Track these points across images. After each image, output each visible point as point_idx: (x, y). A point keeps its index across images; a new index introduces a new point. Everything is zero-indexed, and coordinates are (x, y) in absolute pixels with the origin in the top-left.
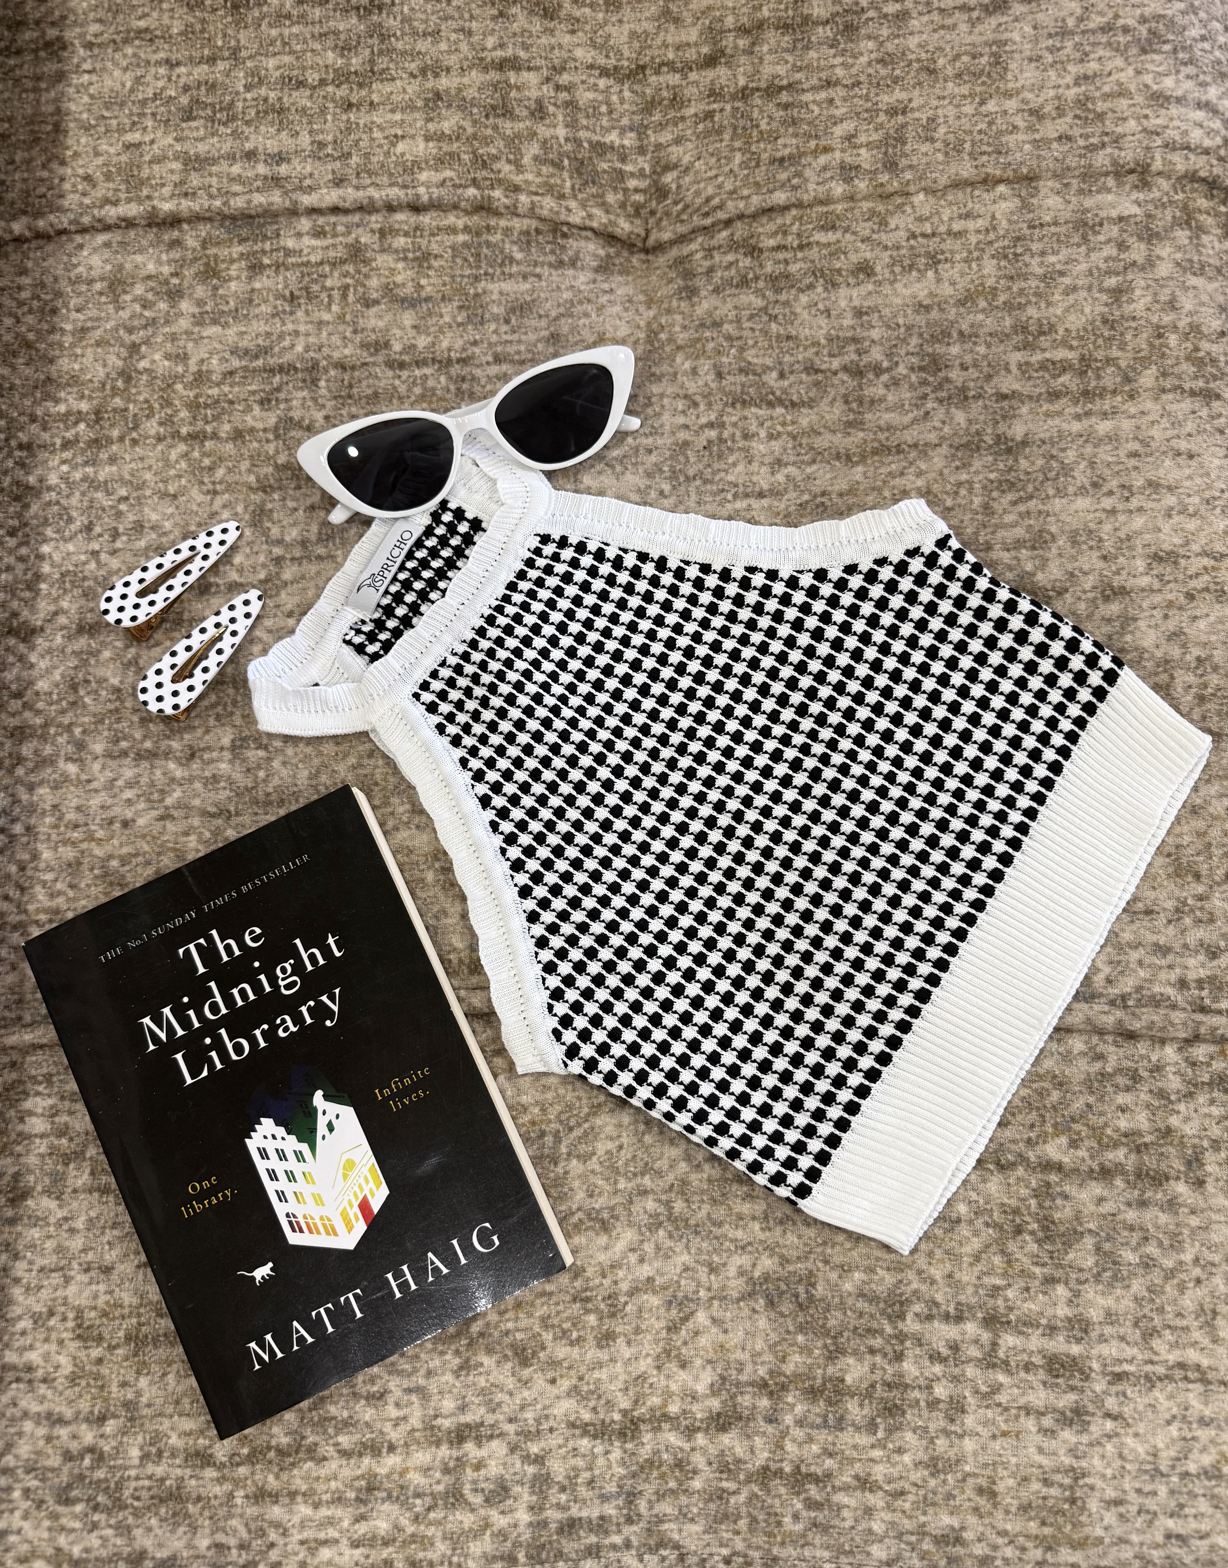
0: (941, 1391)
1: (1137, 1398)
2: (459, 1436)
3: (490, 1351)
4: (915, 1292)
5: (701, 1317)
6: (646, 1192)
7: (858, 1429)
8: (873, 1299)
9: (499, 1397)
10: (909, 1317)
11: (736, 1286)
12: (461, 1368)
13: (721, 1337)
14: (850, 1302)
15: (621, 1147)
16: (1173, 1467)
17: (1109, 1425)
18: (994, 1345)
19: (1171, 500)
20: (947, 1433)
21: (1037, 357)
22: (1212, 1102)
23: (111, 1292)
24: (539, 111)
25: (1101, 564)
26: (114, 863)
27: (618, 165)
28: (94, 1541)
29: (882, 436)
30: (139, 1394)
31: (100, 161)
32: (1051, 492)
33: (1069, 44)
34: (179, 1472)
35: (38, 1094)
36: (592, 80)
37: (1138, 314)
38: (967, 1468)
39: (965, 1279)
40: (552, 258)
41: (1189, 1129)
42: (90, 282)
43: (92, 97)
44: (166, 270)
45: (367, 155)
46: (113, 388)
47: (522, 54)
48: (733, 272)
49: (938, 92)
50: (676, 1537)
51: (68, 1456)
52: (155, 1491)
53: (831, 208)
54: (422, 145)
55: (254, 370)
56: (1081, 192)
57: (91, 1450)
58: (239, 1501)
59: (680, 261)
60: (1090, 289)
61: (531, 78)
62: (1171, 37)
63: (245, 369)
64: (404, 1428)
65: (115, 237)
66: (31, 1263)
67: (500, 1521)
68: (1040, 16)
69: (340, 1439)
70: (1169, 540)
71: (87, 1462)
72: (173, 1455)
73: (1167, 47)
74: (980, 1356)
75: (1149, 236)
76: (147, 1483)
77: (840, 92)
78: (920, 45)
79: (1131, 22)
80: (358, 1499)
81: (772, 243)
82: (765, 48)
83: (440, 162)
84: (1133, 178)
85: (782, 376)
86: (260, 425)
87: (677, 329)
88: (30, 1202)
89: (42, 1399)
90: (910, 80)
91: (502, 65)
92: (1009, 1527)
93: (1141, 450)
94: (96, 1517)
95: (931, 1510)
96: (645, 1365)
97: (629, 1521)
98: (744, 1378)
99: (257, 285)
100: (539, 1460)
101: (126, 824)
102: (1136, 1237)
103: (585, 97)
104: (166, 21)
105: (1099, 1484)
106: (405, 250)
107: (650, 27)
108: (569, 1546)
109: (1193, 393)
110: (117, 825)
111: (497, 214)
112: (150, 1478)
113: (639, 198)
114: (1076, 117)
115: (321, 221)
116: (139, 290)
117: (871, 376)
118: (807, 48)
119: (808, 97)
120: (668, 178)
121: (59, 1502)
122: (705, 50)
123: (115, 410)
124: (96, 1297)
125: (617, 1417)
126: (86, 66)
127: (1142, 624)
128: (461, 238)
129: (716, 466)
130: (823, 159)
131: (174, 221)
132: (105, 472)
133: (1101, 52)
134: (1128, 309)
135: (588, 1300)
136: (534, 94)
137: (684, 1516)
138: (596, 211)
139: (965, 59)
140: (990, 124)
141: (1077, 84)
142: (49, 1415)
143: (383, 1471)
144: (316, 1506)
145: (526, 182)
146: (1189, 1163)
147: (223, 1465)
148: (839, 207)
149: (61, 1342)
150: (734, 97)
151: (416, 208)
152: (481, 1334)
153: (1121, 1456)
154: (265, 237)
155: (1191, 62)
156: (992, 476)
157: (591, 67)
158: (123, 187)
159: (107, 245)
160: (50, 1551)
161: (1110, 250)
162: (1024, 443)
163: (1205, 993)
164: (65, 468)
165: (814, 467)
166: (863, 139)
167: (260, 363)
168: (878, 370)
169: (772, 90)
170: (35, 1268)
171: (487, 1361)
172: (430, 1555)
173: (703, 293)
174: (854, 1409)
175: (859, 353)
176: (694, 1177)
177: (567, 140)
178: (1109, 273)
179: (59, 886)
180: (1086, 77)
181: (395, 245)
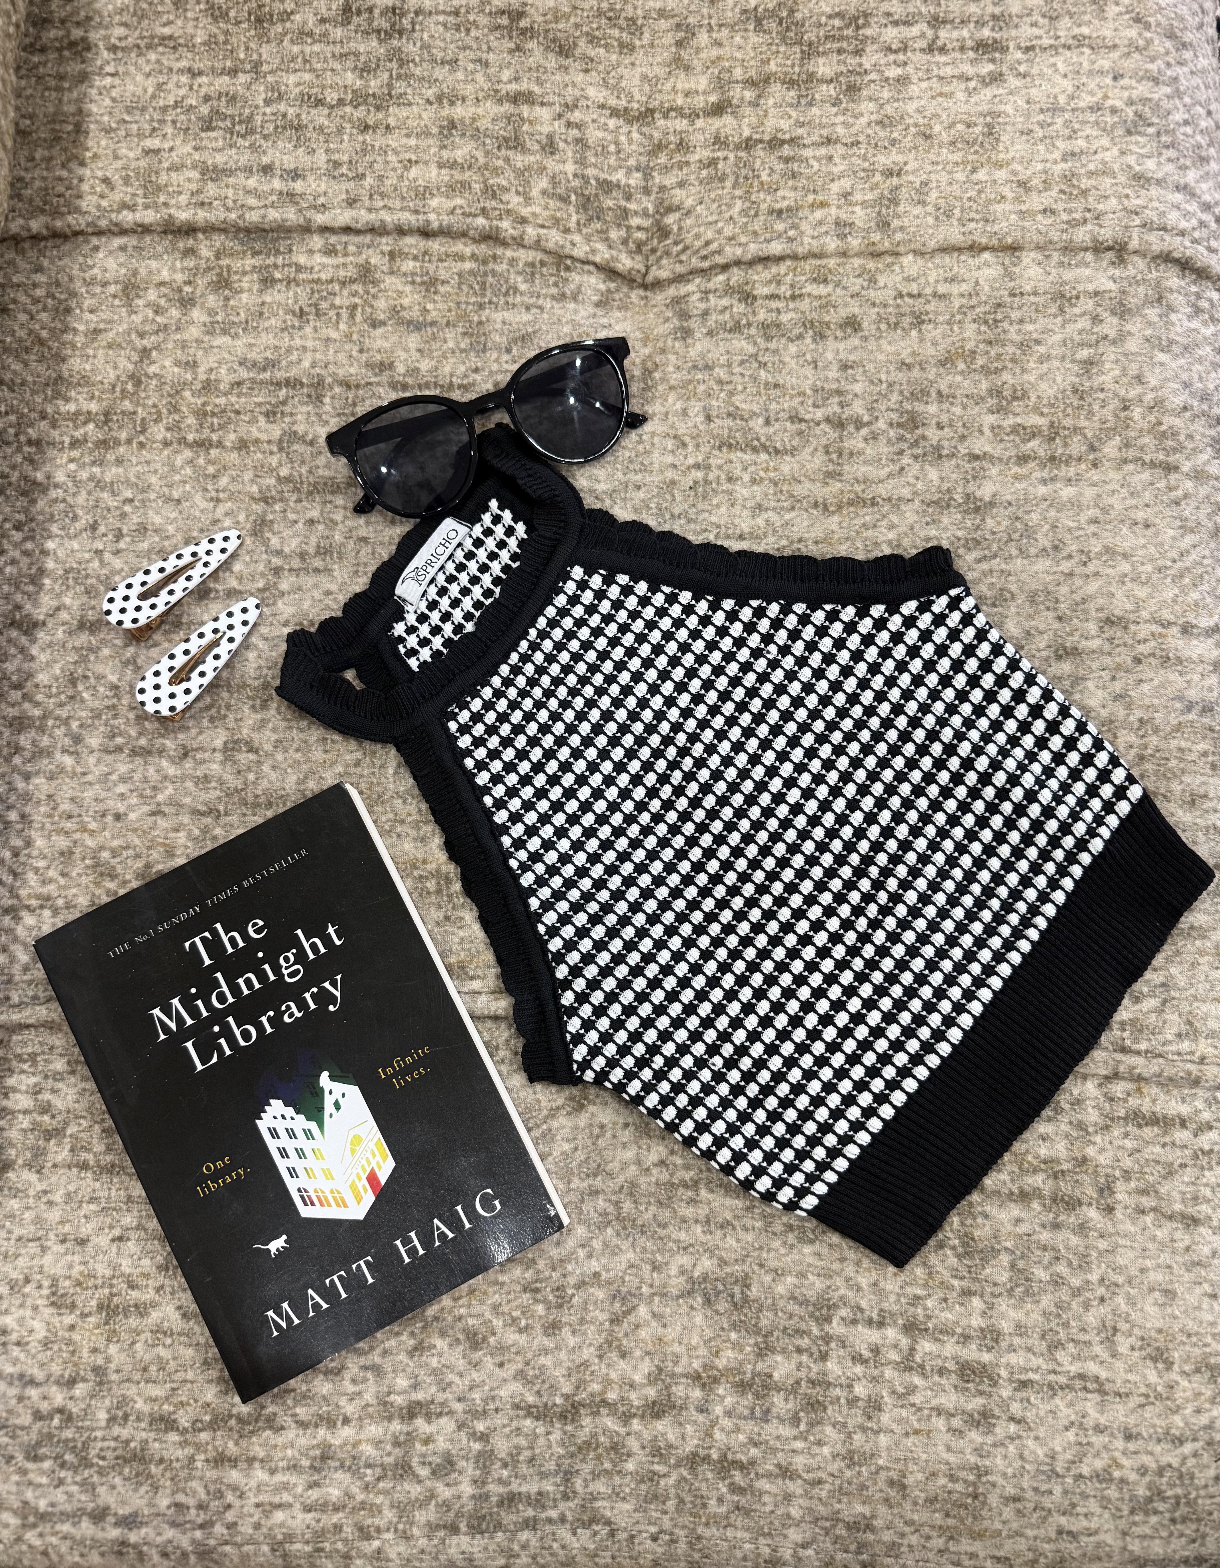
0: (859, 1390)
1: (1040, 1405)
2: (411, 1412)
3: (443, 1334)
4: (842, 1298)
5: (643, 1311)
6: (597, 1192)
7: (781, 1420)
8: (804, 1302)
9: (451, 1377)
10: (835, 1321)
11: (677, 1284)
12: (415, 1349)
13: (660, 1330)
14: (781, 1303)
15: (576, 1149)
16: (1068, 1469)
17: (1013, 1428)
18: (912, 1350)
19: (1125, 567)
20: (863, 1429)
21: (1010, 421)
22: (1126, 1135)
23: (85, 1263)
24: (550, 147)
25: (1056, 625)
26: (105, 855)
27: (623, 203)
28: (59, 1495)
29: (858, 488)
30: (108, 1360)
31: (119, 164)
32: (1014, 552)
33: (1059, 121)
34: (144, 1435)
35: (23, 1072)
36: (602, 120)
37: (1106, 387)
38: (881, 1462)
39: (889, 1288)
40: (554, 291)
41: (1103, 1160)
42: (105, 284)
43: (114, 100)
44: (179, 277)
45: (381, 178)
46: (123, 391)
47: (536, 89)
48: (727, 316)
49: (931, 156)
50: (608, 1513)
51: (38, 1416)
52: (119, 1452)
53: (824, 262)
54: (434, 171)
55: (262, 382)
56: (1061, 264)
57: (61, 1411)
58: (199, 1464)
59: (677, 301)
60: (1063, 359)
61: (544, 113)
62: (1155, 120)
63: (253, 381)
64: (358, 1403)
65: (131, 241)
66: (9, 1232)
67: (445, 1493)
68: (1034, 91)
69: (298, 1410)
70: (1120, 605)
71: (56, 1422)
72: (139, 1419)
73: (1151, 130)
74: (897, 1358)
75: (1122, 311)
76: (112, 1444)
77: (840, 150)
78: (918, 111)
79: (1119, 104)
80: (312, 1467)
81: (766, 291)
82: (771, 102)
83: (452, 189)
84: (1110, 255)
85: (767, 422)
86: (264, 437)
87: (671, 369)
88: (11, 1175)
89: (15, 1362)
90: (907, 142)
91: (516, 99)
92: (916, 1517)
93: (1101, 518)
94: (63, 1474)
95: (845, 1499)
96: (588, 1353)
97: (565, 1497)
98: (679, 1370)
99: (268, 299)
100: (484, 1438)
101: (118, 817)
102: (1048, 1256)
103: (594, 135)
104: (190, 30)
105: (1001, 1481)
106: (413, 274)
107: (660, 71)
108: (508, 1518)
109: (1153, 465)
110: (109, 819)
111: (504, 244)
112: (116, 1439)
113: (641, 235)
114: (1062, 191)
115: (333, 239)
116: (152, 295)
117: (851, 428)
118: (810, 104)
119: (808, 153)
120: (670, 220)
121: (28, 1458)
122: (713, 98)
123: (123, 413)
124: (70, 1267)
125: (559, 1401)
126: (109, 69)
127: (1090, 684)
128: (468, 265)
129: (700, 506)
130: (819, 214)
131: (189, 230)
132: (111, 473)
133: (1088, 131)
134: (1098, 380)
135: (537, 1291)
136: (546, 129)
137: (617, 1495)
138: (598, 246)
139: (960, 127)
140: (980, 192)
141: (1064, 160)
142: (21, 1376)
143: (337, 1442)
144: (273, 1472)
145: (534, 214)
146: (1101, 1191)
147: (186, 1430)
148: (832, 263)
149: (36, 1308)
150: (738, 147)
151: (426, 233)
152: (436, 1319)
153: (1022, 1457)
154: (278, 252)
155: (1172, 145)
156: (960, 534)
157: (602, 106)
158: (140, 192)
159: (123, 248)
160: (16, 1505)
161: (1084, 323)
162: (992, 504)
163: (1126, 1034)
164: (72, 466)
165: (793, 514)
166: (858, 197)
167: (267, 375)
168: (859, 424)
169: (775, 143)
170: (14, 1237)
171: (440, 1343)
172: (377, 1521)
173: (697, 335)
174: (780, 1404)
175: (841, 405)
176: (642, 1180)
177: (575, 175)
178: (1082, 345)
179: (51, 873)
180: (1073, 154)
181: (404, 269)
